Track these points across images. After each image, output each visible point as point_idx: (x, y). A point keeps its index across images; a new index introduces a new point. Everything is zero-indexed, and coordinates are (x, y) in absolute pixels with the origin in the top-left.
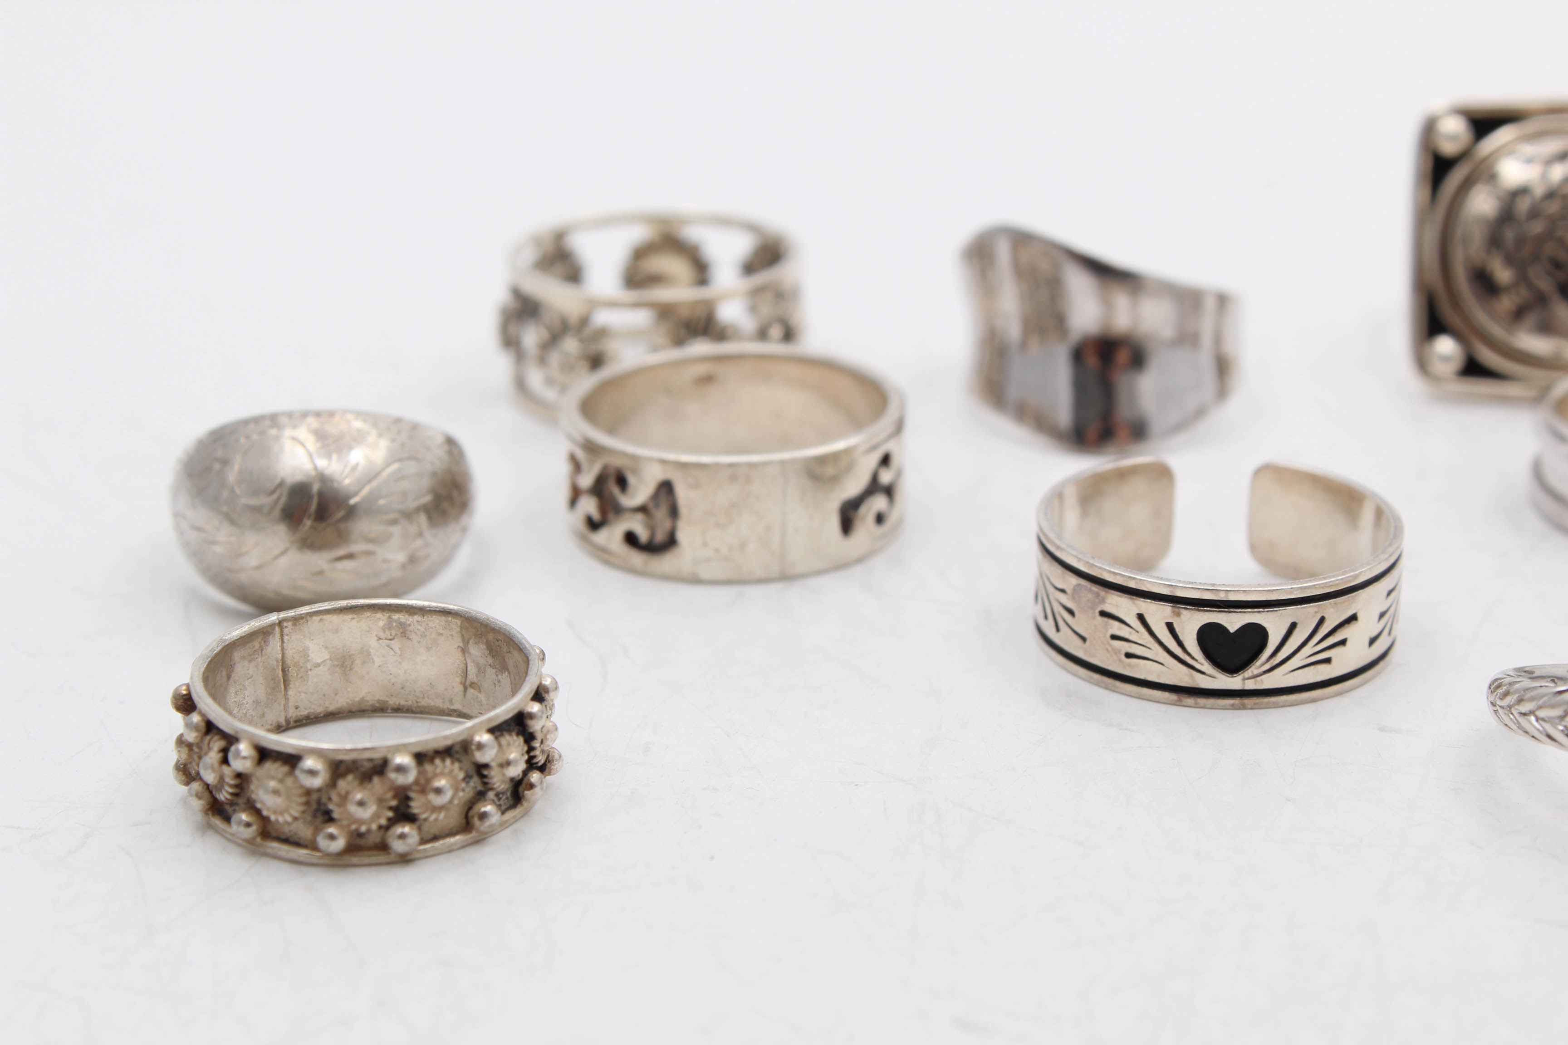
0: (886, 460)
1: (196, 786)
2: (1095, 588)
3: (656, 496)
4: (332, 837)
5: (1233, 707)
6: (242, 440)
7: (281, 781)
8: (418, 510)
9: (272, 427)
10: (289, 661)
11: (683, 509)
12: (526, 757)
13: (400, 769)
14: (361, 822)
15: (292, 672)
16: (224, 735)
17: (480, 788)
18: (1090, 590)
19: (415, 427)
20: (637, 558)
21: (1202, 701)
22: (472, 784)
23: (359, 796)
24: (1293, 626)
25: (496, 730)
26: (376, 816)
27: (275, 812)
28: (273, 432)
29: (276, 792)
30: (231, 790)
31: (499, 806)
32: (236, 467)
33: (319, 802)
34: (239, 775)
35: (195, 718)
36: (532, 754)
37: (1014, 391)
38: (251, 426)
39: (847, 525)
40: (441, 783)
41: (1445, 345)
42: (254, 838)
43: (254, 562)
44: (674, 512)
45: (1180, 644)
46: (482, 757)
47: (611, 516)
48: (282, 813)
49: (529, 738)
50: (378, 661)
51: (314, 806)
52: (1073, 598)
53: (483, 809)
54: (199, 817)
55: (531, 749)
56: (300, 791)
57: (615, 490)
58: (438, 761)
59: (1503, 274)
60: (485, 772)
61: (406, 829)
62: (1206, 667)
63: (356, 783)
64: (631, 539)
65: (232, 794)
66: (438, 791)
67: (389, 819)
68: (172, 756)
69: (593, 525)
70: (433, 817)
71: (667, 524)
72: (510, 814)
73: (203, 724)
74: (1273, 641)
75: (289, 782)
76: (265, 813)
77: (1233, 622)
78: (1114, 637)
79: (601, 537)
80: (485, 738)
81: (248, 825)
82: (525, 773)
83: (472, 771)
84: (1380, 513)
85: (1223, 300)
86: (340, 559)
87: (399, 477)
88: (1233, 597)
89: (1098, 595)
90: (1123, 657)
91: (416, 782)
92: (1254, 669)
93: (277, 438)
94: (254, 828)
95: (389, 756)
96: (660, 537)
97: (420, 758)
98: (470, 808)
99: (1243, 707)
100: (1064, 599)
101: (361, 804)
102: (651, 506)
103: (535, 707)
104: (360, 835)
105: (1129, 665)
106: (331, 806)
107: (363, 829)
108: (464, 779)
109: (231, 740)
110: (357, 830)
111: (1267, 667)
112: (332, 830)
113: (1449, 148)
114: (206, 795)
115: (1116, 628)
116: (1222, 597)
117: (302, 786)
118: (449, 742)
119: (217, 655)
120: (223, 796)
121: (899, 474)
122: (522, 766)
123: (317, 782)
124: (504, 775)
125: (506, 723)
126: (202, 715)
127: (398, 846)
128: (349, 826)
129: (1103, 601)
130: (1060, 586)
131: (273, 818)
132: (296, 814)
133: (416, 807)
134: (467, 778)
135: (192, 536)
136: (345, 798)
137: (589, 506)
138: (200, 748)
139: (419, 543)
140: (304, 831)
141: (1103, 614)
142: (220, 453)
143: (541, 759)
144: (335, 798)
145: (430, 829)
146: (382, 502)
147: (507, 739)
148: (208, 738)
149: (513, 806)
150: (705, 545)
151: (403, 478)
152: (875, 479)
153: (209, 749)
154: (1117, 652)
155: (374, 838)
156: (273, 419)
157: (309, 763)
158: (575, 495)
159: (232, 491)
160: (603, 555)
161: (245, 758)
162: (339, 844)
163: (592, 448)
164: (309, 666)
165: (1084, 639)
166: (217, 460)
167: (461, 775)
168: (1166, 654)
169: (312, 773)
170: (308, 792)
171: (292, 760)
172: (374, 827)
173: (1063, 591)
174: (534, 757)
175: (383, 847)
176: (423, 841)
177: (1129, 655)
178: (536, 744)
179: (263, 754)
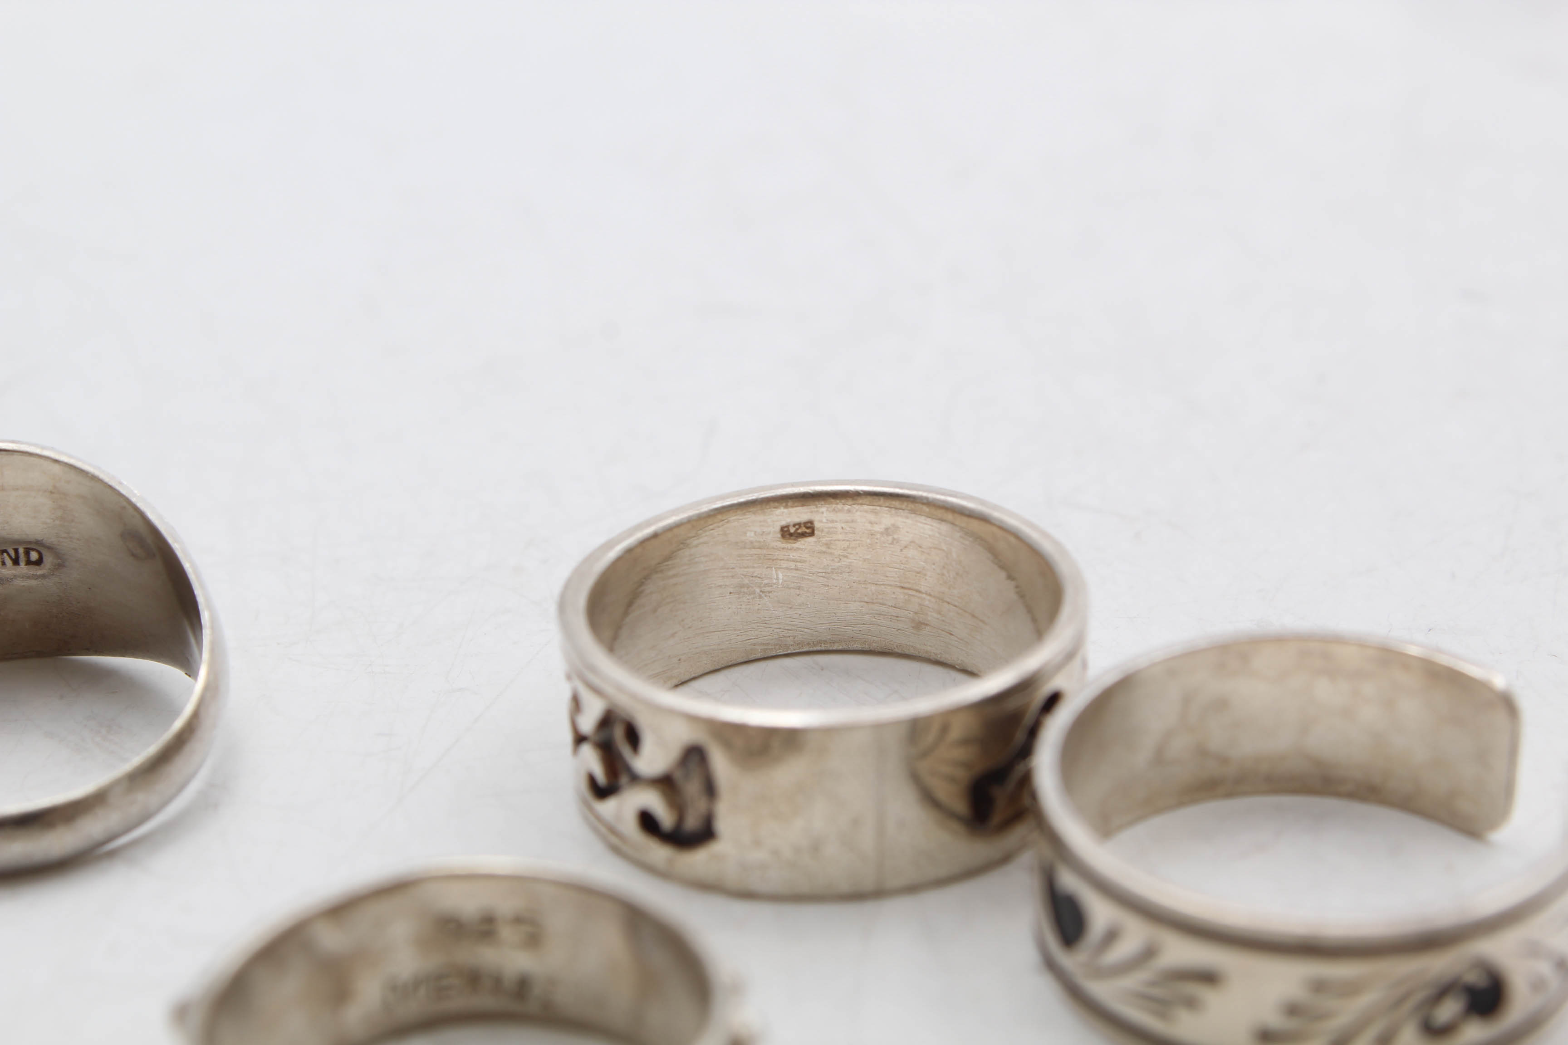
3: (682, 765)
20: (658, 850)
44: (710, 789)
47: (621, 783)
57: (625, 746)
64: (647, 820)
69: (601, 792)
71: (701, 806)
79: (608, 807)
96: (692, 823)
102: (678, 775)
137: (593, 761)
150: (757, 841)
158: (577, 740)
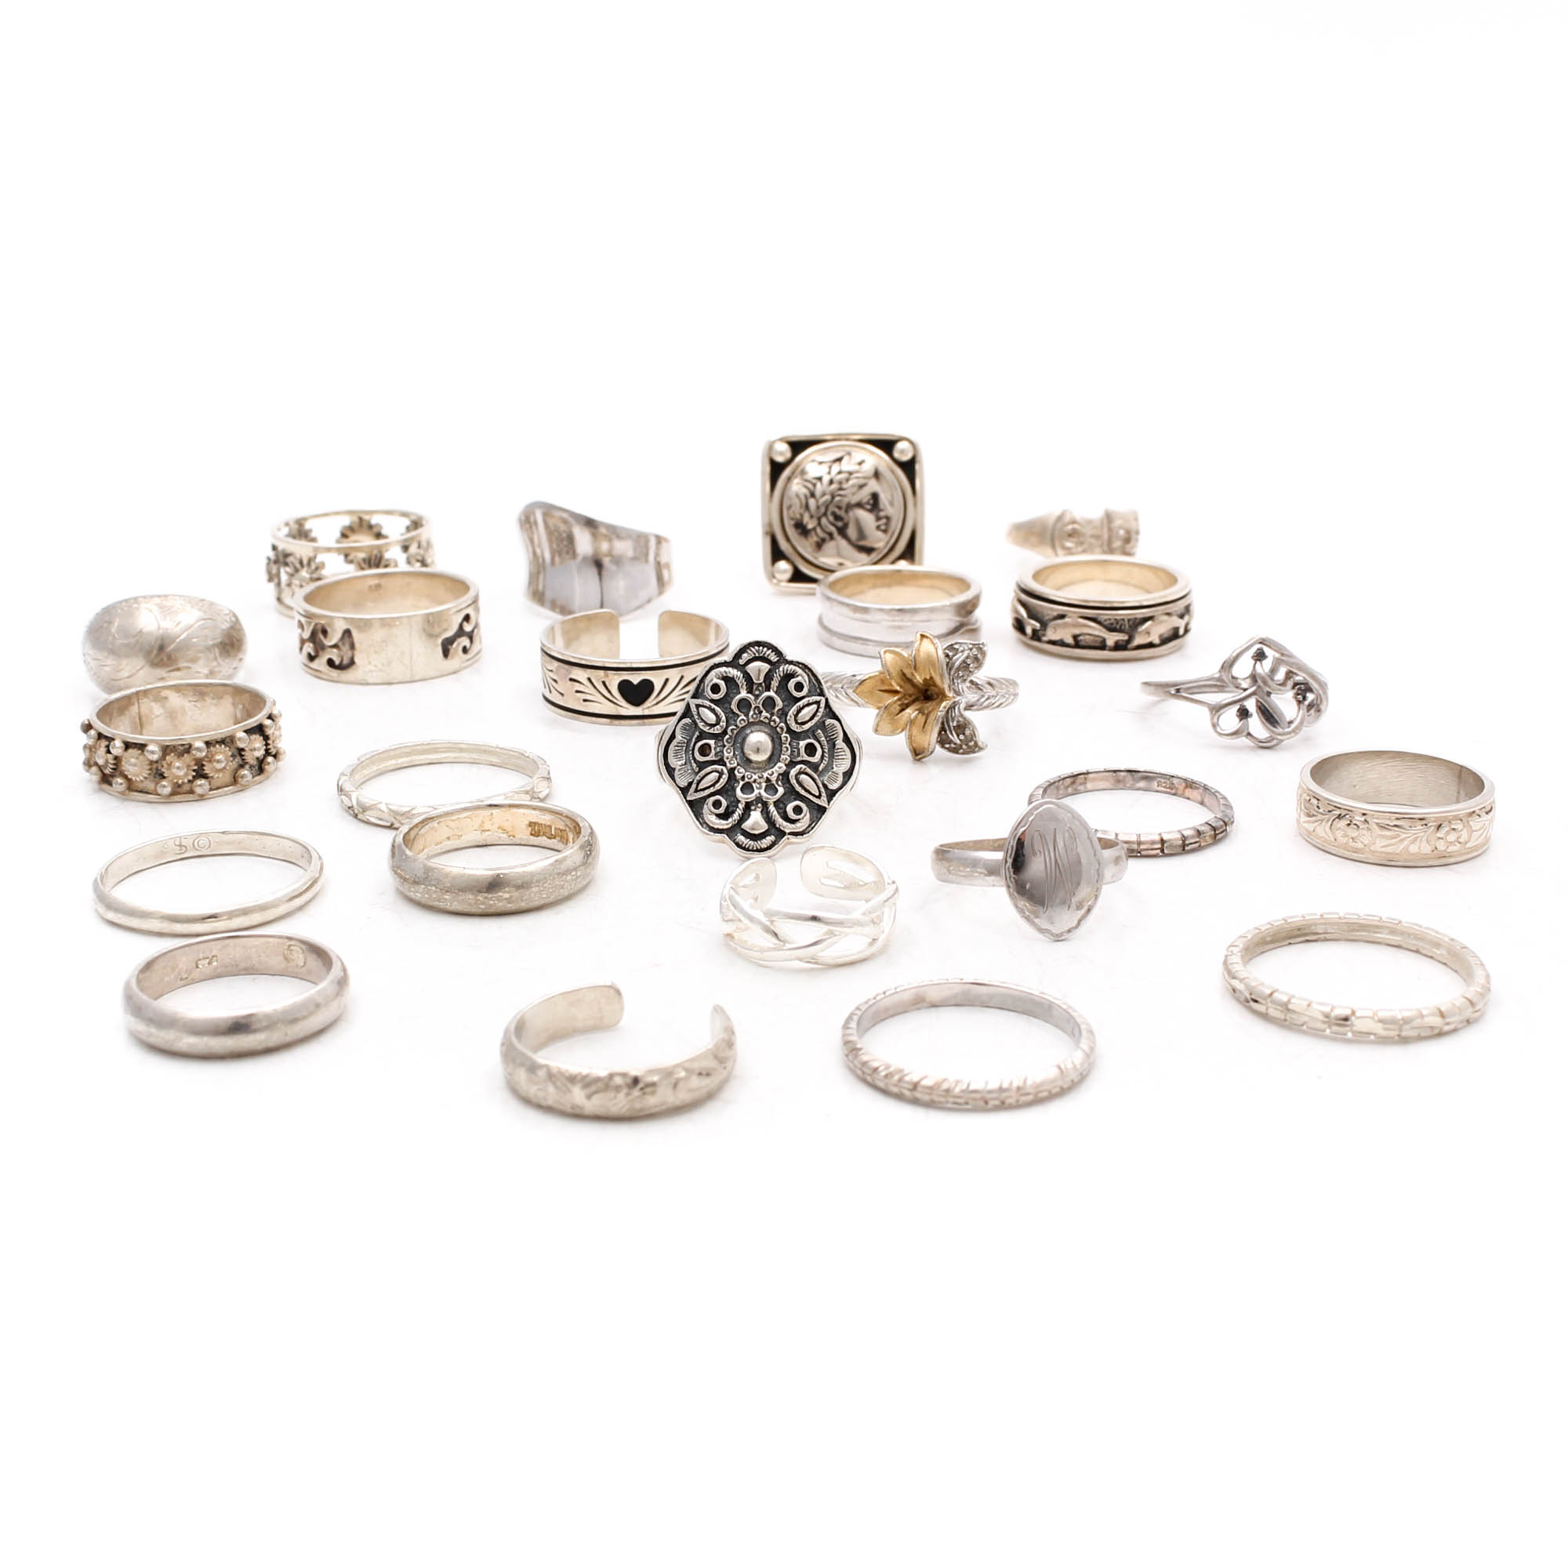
0: (467, 618)
1: (94, 769)
2: (566, 666)
3: (342, 638)
4: (164, 786)
5: (640, 725)
6: (119, 611)
7: (137, 758)
8: (214, 646)
9: (134, 603)
10: (142, 713)
11: (357, 645)
12: (265, 747)
13: (199, 749)
14: (178, 777)
15: (144, 719)
16: (106, 738)
17: (241, 762)
18: (564, 668)
19: (212, 604)
20: (334, 673)
21: (623, 722)
22: (236, 760)
23: (177, 764)
24: (667, 680)
25: (248, 732)
26: (186, 774)
27: (134, 776)
28: (135, 605)
29: (135, 765)
30: (112, 767)
31: (252, 773)
32: (116, 624)
33: (157, 769)
34: (116, 758)
35: (92, 732)
36: (269, 747)
37: (549, 595)
38: (124, 604)
39: (446, 653)
40: (219, 757)
41: (783, 565)
42: (124, 791)
43: (127, 674)
44: (352, 647)
45: (609, 692)
46: (241, 745)
47: (321, 653)
48: (138, 776)
49: (266, 738)
50: (189, 713)
51: (155, 771)
52: (557, 673)
53: (243, 773)
54: (96, 786)
55: (267, 744)
56: (148, 762)
57: (322, 637)
58: (217, 746)
59: (810, 524)
60: (243, 753)
61: (203, 781)
62: (623, 702)
63: (176, 757)
64: (331, 663)
65: (112, 769)
66: (218, 761)
67: (194, 777)
68: (82, 756)
69: (311, 658)
70: (216, 775)
71: (350, 653)
72: (257, 778)
73: (96, 735)
74: (657, 688)
75: (141, 757)
76: (129, 777)
77: (635, 678)
78: (577, 692)
79: (315, 665)
80: (241, 734)
81: (121, 784)
82: (265, 756)
83: (236, 753)
84: (718, 627)
85: (659, 540)
86: (173, 671)
87: (203, 628)
88: (634, 666)
89: (567, 670)
90: (582, 702)
91: (206, 756)
92: (648, 703)
93: (138, 609)
94: (124, 785)
95: (192, 743)
96: (346, 661)
97: (208, 744)
98: (236, 773)
99: (644, 724)
100: (551, 674)
101: (178, 768)
102: (340, 644)
103: (268, 722)
104: (179, 786)
105: (586, 706)
106: (163, 770)
107: (180, 782)
108: (232, 756)
109: (110, 739)
110: (177, 783)
111: (655, 702)
112: (164, 783)
113: (780, 459)
114: (99, 773)
115: (578, 687)
116: (628, 666)
117: (148, 760)
118: (223, 736)
119: (104, 707)
120: (108, 771)
121: (476, 626)
122: (262, 752)
123: (155, 757)
124: (253, 755)
125: (252, 728)
126: (96, 730)
127: (199, 790)
128: (172, 780)
129: (570, 673)
130: (550, 668)
131: (134, 779)
132: (146, 776)
133: (207, 770)
134: (233, 756)
135: (93, 664)
136: (170, 765)
137: (309, 648)
138: (95, 748)
139: (215, 663)
140: (150, 786)
141: (571, 680)
142: (107, 618)
143: (273, 751)
144: (165, 765)
145: (215, 783)
146: (194, 640)
147: (253, 737)
148: (99, 742)
149: (259, 774)
150: (370, 663)
151: (206, 628)
152: (461, 626)
153: (100, 747)
154: (579, 699)
155: (186, 787)
156: (136, 599)
157: (151, 747)
158: (303, 642)
159: (114, 636)
160: (317, 674)
161: (118, 748)
162: (167, 790)
163: (309, 616)
164: (153, 716)
165: (562, 695)
166: (106, 622)
167: (230, 753)
168: (603, 698)
169: (153, 752)
170: (151, 763)
171: (142, 747)
172: (186, 781)
173: (551, 671)
174: (269, 749)
175: (192, 792)
176: (211, 790)
177: (585, 700)
178: (270, 742)
179: (128, 746)
